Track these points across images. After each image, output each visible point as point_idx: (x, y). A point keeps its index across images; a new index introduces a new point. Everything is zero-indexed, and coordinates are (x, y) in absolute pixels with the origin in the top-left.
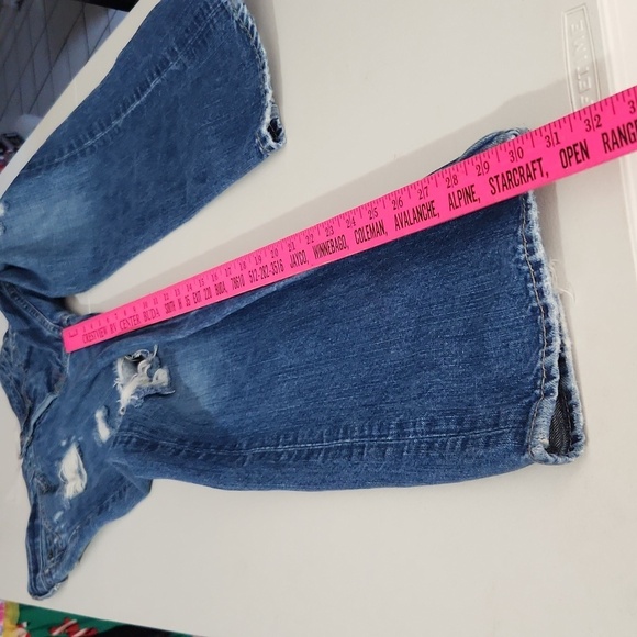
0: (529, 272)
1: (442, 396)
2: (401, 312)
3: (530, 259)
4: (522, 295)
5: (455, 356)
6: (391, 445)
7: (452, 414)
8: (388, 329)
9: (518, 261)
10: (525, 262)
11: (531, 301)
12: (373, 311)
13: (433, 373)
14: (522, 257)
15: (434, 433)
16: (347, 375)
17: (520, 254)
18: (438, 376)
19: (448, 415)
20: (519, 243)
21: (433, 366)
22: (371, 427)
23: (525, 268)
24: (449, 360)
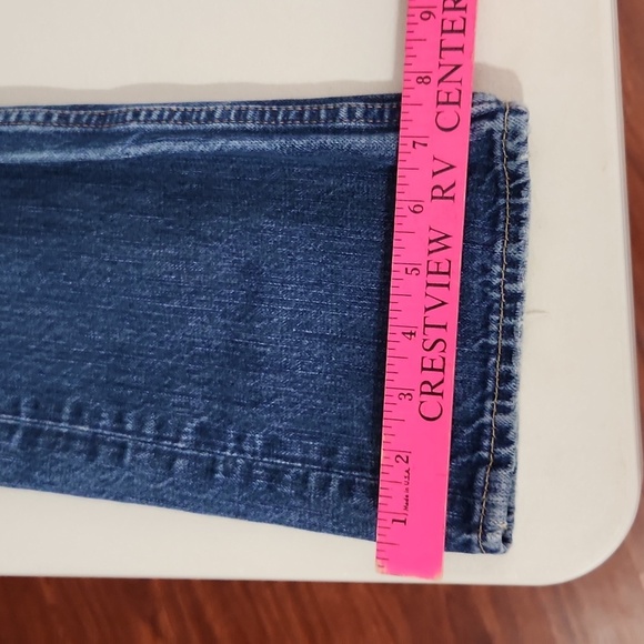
0: (499, 301)
1: (296, 412)
2: (226, 276)
3: (507, 287)
4: (475, 323)
5: (319, 361)
6: (186, 456)
7: (314, 439)
8: (195, 292)
9: (487, 284)
10: (498, 287)
11: (487, 335)
12: (175, 259)
13: (280, 378)
14: (496, 281)
15: (278, 457)
16: (82, 331)
17: (492, 276)
18: (291, 385)
19: (306, 439)
20: (495, 263)
21: (281, 369)
22: (140, 422)
23: (496, 295)
24: (310, 365)
